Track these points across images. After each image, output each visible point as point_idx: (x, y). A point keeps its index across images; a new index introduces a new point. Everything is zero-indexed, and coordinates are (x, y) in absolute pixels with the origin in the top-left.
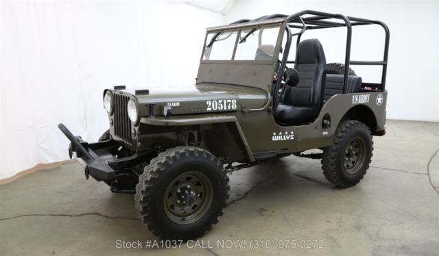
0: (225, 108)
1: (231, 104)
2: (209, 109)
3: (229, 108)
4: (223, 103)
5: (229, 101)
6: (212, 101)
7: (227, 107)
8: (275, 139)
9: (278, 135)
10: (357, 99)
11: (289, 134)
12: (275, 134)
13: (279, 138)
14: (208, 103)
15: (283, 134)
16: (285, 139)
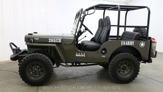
0: (56, 42)
1: (59, 41)
2: (50, 42)
3: (58, 42)
4: (55, 40)
5: (58, 39)
6: (51, 39)
7: (57, 41)
8: (77, 55)
9: (78, 54)
10: (124, 43)
11: (83, 54)
12: (77, 53)
13: (79, 55)
14: (49, 39)
15: (80, 54)
16: (81, 56)
